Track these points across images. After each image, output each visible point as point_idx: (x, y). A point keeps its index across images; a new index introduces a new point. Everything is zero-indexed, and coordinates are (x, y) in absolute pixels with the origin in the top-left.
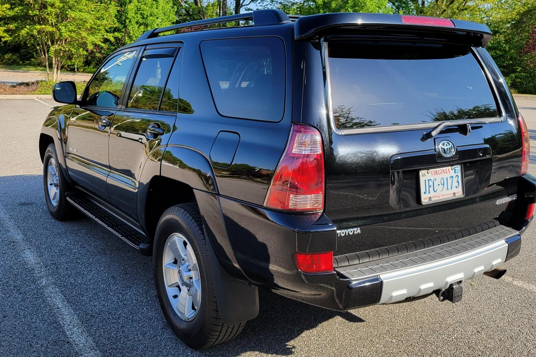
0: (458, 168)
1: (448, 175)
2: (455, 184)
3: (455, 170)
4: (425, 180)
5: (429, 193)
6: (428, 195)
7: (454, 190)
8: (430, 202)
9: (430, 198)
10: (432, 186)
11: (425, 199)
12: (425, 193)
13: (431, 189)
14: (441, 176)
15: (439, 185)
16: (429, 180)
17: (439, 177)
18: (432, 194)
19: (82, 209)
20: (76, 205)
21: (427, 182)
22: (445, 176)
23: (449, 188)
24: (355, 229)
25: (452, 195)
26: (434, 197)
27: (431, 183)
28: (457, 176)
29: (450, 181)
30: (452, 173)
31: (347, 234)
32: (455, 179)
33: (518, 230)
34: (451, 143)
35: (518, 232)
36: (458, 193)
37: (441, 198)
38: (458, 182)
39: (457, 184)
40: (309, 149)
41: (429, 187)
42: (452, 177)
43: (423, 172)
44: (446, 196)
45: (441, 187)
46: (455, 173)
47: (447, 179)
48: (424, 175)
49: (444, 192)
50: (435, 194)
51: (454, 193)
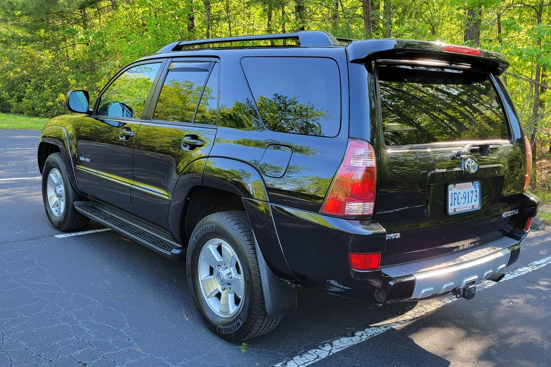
0: (477, 184)
1: (469, 190)
2: (474, 198)
3: (475, 186)
4: (452, 194)
5: (454, 205)
6: (453, 207)
7: (474, 203)
8: (455, 213)
9: (455, 209)
10: (457, 199)
11: (451, 210)
12: (451, 205)
13: (456, 201)
14: (464, 190)
15: (462, 198)
16: (455, 194)
17: (462, 191)
18: (457, 206)
22: (467, 190)
23: (470, 201)
24: (396, 234)
25: (471, 208)
26: (458, 208)
27: (456, 196)
28: (476, 191)
29: (470, 195)
30: (473, 188)
31: (390, 238)
32: (474, 194)
33: (518, 240)
34: (474, 161)
35: (518, 242)
36: (476, 206)
37: (463, 209)
38: (476, 196)
39: (476, 198)
40: (363, 161)
41: (455, 199)
42: (472, 192)
43: (451, 186)
44: (467, 209)
45: (464, 200)
46: (475, 188)
47: (468, 193)
48: (451, 189)
49: (466, 205)
50: (459, 206)
51: (473, 206)
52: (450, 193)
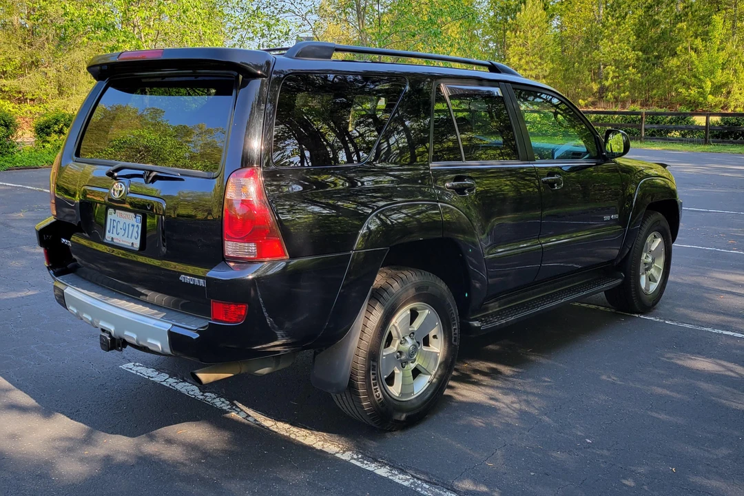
0: (139, 217)
1: (131, 222)
2: (135, 234)
3: (137, 219)
4: (111, 220)
5: (112, 233)
6: (111, 235)
7: (134, 240)
9: (113, 238)
10: (116, 227)
11: (108, 237)
12: (109, 232)
13: (115, 230)
14: (125, 220)
15: (121, 229)
16: (114, 221)
17: (122, 220)
18: (114, 236)
21: (112, 222)
22: (127, 221)
23: (130, 236)
25: (130, 244)
26: (117, 239)
27: (115, 224)
28: (137, 226)
29: (131, 228)
30: (134, 221)
32: (136, 229)
36: (136, 244)
37: (121, 242)
38: (138, 232)
39: (137, 236)
41: (114, 227)
42: (133, 225)
43: (111, 211)
44: (126, 243)
45: (123, 231)
46: (136, 222)
47: (129, 225)
48: (111, 214)
49: (125, 238)
50: (117, 237)
51: (133, 243)
52: (109, 217)
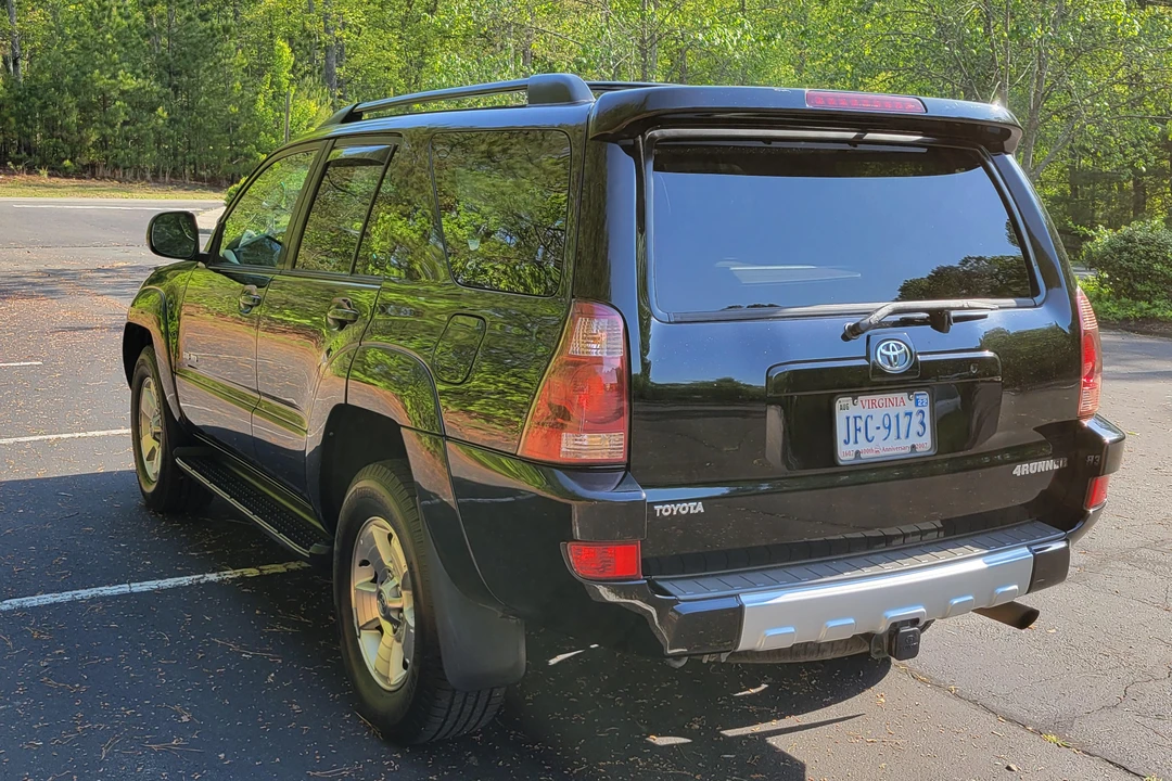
0: (923, 396)
1: (901, 410)
2: (916, 427)
3: (917, 400)
4: (848, 418)
5: (856, 442)
6: (852, 447)
7: (914, 440)
8: (858, 461)
9: (858, 452)
10: (863, 430)
11: (845, 453)
12: (846, 442)
13: (861, 436)
14: (885, 410)
15: (878, 428)
16: (855, 418)
17: (878, 414)
18: (863, 445)
19: (206, 482)
20: (194, 473)
21: (851, 421)
22: (892, 411)
23: (903, 435)
24: (692, 504)
25: (908, 450)
26: (868, 451)
27: (861, 424)
28: (922, 412)
29: (904, 421)
30: (910, 406)
31: (675, 513)
32: (916, 419)
33: (1065, 530)
34: (903, 345)
35: (1064, 533)
36: (922, 446)
37: (882, 453)
38: (922, 423)
39: (921, 430)
41: (858, 430)
42: (910, 414)
43: (840, 402)
44: (895, 452)
45: (884, 432)
46: (917, 405)
47: (897, 416)
48: (845, 408)
49: (891, 443)
50: (869, 446)
51: (913, 446)
52: (840, 415)
